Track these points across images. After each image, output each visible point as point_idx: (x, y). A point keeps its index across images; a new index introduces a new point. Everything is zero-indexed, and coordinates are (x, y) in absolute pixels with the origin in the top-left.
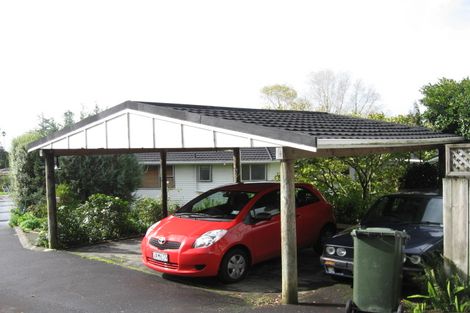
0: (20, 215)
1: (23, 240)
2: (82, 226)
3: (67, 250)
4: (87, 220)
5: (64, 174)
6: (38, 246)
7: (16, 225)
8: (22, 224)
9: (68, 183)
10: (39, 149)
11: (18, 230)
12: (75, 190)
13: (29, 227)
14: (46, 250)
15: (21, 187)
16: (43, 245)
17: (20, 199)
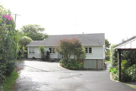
0: (112, 69)
1: (111, 76)
2: (129, 75)
3: (123, 82)
4: (131, 73)
5: (126, 57)
6: (115, 80)
7: (111, 71)
8: (112, 72)
9: (127, 60)
10: (116, 49)
11: (111, 73)
12: (129, 62)
13: (114, 73)
14: (117, 81)
15: (113, 60)
16: (116, 79)
17: (112, 64)
